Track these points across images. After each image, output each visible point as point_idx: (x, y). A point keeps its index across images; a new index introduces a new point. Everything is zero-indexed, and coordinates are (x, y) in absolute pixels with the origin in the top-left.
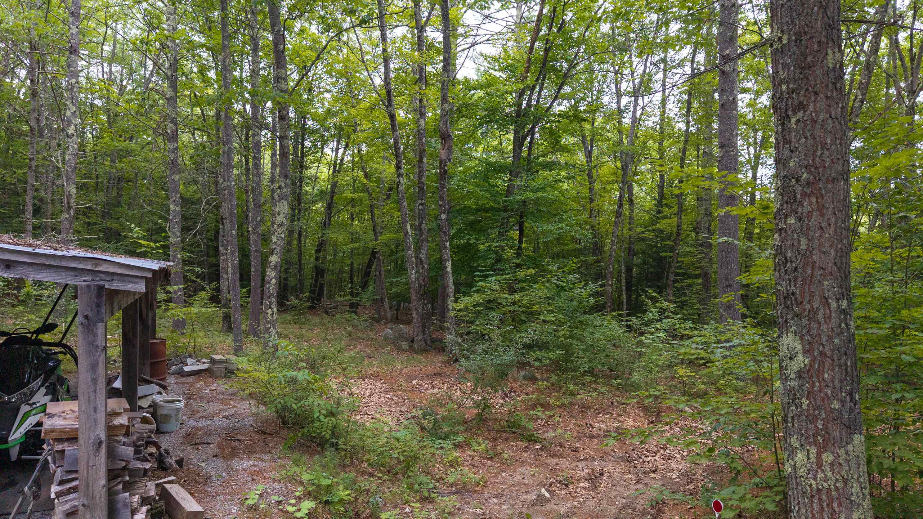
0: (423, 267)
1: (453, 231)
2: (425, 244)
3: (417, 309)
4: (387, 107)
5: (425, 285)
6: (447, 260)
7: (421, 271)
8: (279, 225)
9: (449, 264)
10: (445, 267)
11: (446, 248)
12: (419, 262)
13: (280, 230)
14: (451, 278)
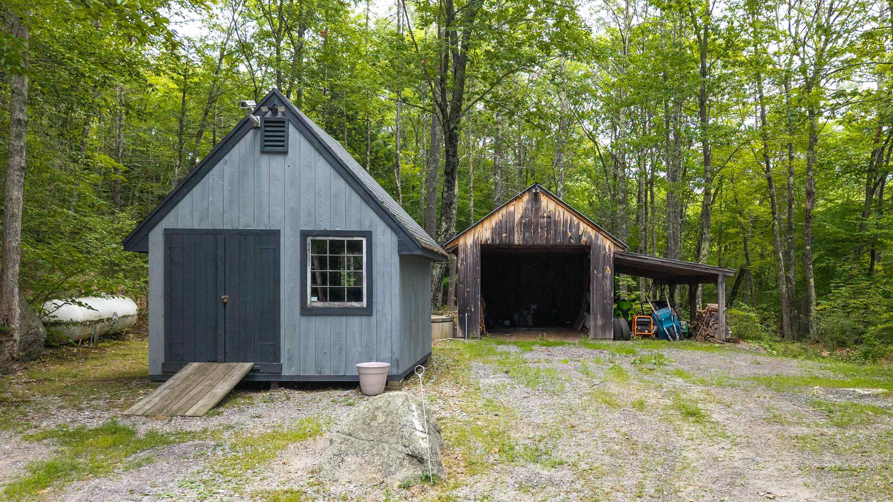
0: (791, 284)
1: (815, 256)
2: (793, 267)
3: (787, 313)
4: (766, 173)
5: (793, 296)
6: (811, 277)
7: (790, 286)
8: (704, 256)
9: (812, 281)
10: (809, 283)
11: (810, 269)
12: (788, 279)
13: (704, 259)
14: (813, 290)
